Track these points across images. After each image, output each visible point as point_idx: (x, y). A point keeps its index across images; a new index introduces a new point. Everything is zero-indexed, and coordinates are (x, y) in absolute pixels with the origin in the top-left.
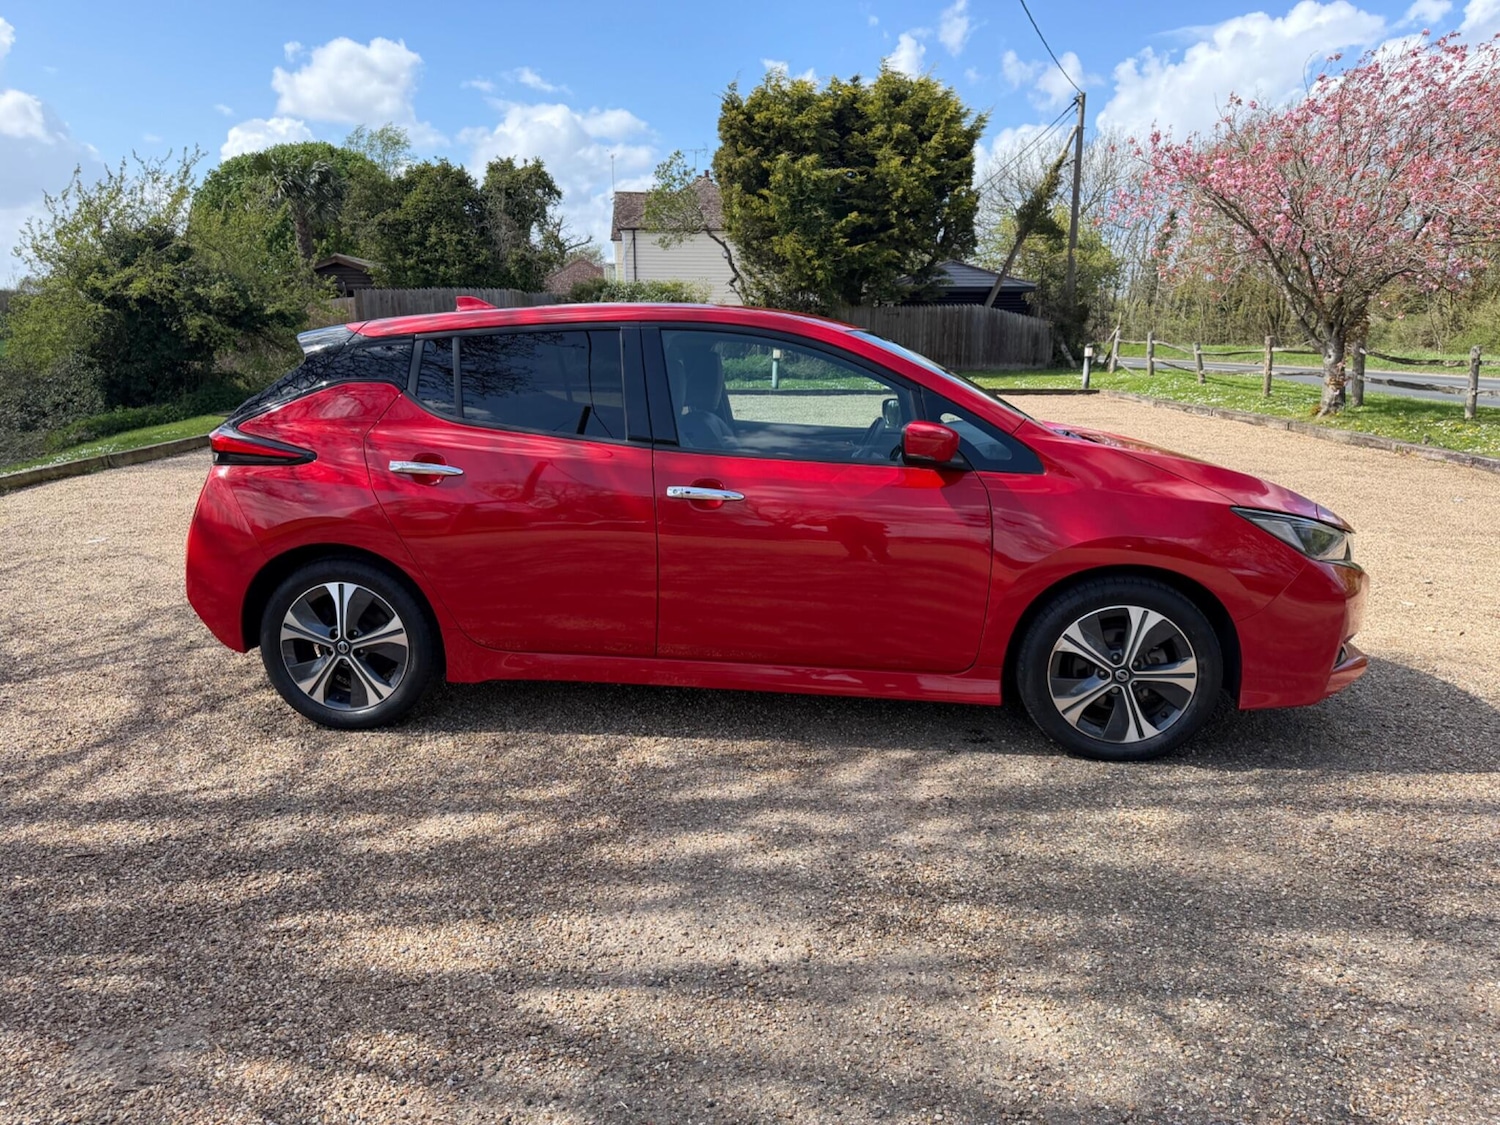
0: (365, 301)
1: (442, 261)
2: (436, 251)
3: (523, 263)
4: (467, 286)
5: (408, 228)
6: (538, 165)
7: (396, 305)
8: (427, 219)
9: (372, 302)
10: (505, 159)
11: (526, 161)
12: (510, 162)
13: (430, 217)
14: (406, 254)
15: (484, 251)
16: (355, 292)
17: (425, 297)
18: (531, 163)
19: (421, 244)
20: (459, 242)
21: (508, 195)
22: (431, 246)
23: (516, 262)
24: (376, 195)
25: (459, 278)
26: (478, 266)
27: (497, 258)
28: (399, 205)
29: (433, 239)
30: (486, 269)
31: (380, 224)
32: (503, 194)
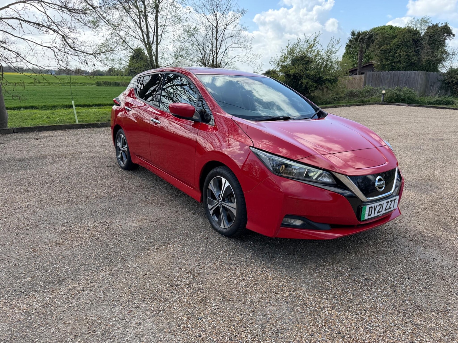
0: (368, 76)
1: (399, 62)
2: (398, 59)
3: (429, 61)
4: (405, 70)
5: (390, 50)
6: (446, 25)
7: (377, 77)
8: (397, 48)
9: (369, 76)
10: (435, 24)
11: (442, 24)
12: (437, 25)
13: (399, 47)
14: (387, 60)
15: (415, 58)
16: (365, 73)
17: (387, 74)
18: (444, 24)
19: (393, 56)
20: (406, 55)
21: (430, 37)
22: (396, 57)
23: (426, 61)
24: (383, 41)
25: (403, 67)
26: (412, 63)
27: (420, 60)
28: (389, 44)
29: (397, 55)
30: (415, 64)
31: (381, 50)
32: (428, 37)
